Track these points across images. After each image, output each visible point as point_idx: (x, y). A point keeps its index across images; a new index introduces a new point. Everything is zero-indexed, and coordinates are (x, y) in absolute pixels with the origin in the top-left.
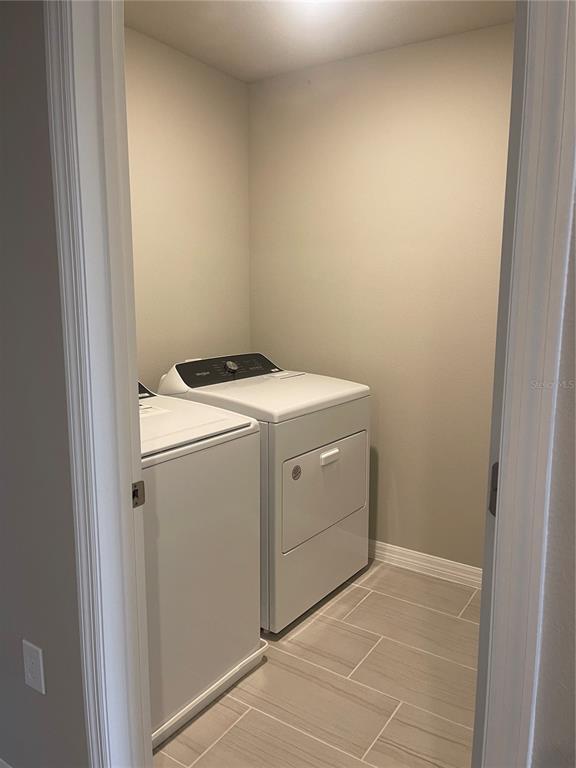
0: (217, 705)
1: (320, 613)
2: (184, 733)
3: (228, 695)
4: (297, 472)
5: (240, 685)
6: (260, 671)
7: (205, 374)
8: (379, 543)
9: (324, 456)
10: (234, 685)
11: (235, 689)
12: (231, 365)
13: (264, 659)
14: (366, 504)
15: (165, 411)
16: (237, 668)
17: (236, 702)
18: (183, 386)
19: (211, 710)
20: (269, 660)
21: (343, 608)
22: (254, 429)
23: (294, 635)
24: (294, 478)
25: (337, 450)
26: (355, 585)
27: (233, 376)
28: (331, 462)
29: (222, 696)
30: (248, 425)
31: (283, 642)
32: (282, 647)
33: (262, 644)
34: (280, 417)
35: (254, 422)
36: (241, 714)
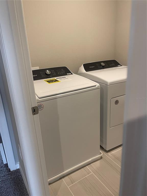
0: (83, 169)
2: (71, 175)
3: (87, 167)
4: (117, 102)
5: (91, 164)
6: (99, 161)
7: (93, 67)
11: (90, 165)
12: (103, 64)
13: (101, 158)
15: (71, 80)
16: (90, 160)
17: (88, 169)
18: (84, 71)
23: (113, 152)
24: (116, 104)
27: (103, 67)
29: (85, 166)
31: (109, 154)
32: (108, 155)
33: (101, 154)
34: (110, 83)
36: (88, 174)
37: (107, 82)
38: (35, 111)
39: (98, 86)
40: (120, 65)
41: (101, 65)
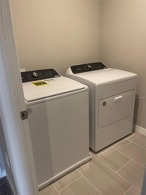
0: (73, 172)
1: (112, 147)
2: (61, 179)
3: (77, 170)
4: (104, 104)
5: (81, 167)
7: (80, 69)
8: (137, 126)
9: (116, 98)
10: (79, 167)
12: (90, 67)
14: (133, 114)
16: (80, 162)
17: (78, 172)
18: (71, 73)
19: (71, 173)
20: (92, 160)
21: (120, 146)
22: (86, 89)
23: (102, 153)
24: (103, 106)
25: (121, 97)
26: (126, 139)
27: (90, 70)
28: (118, 101)
29: (75, 169)
30: (84, 88)
31: (98, 155)
32: (97, 157)
33: (90, 155)
34: (98, 85)
35: (86, 87)
36: (79, 177)
37: (95, 84)
38: (24, 115)
39: (87, 89)
40: (106, 68)
41: (88, 67)
